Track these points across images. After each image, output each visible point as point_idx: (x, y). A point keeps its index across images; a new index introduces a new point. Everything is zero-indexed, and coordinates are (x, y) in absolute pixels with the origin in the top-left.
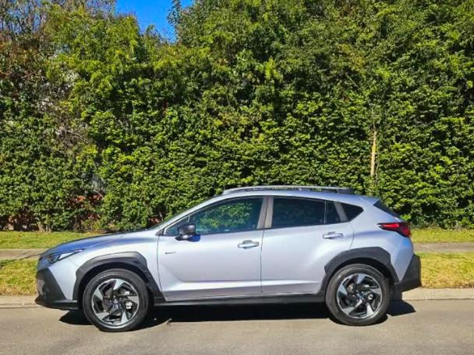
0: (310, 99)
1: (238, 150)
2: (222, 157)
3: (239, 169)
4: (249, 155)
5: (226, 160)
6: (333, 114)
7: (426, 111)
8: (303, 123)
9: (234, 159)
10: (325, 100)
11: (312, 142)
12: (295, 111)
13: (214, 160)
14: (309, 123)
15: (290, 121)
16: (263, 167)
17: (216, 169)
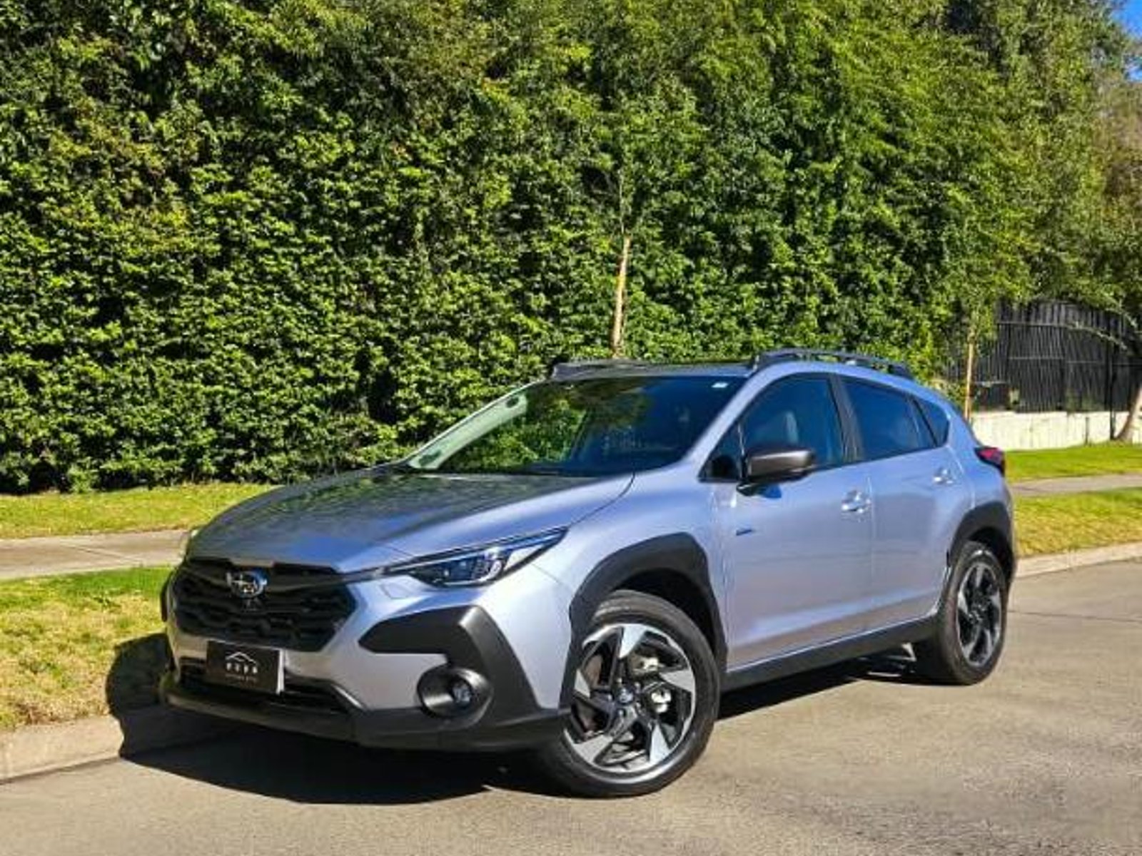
0: (328, 128)
1: (112, 241)
2: (51, 256)
3: (90, 298)
4: (138, 261)
5: (58, 270)
6: (367, 178)
7: (525, 207)
8: (290, 188)
9: (86, 267)
10: (357, 138)
11: (295, 245)
12: (282, 153)
13: (24, 264)
14: (308, 193)
15: (264, 177)
16: (157, 300)
17: (19, 291)
